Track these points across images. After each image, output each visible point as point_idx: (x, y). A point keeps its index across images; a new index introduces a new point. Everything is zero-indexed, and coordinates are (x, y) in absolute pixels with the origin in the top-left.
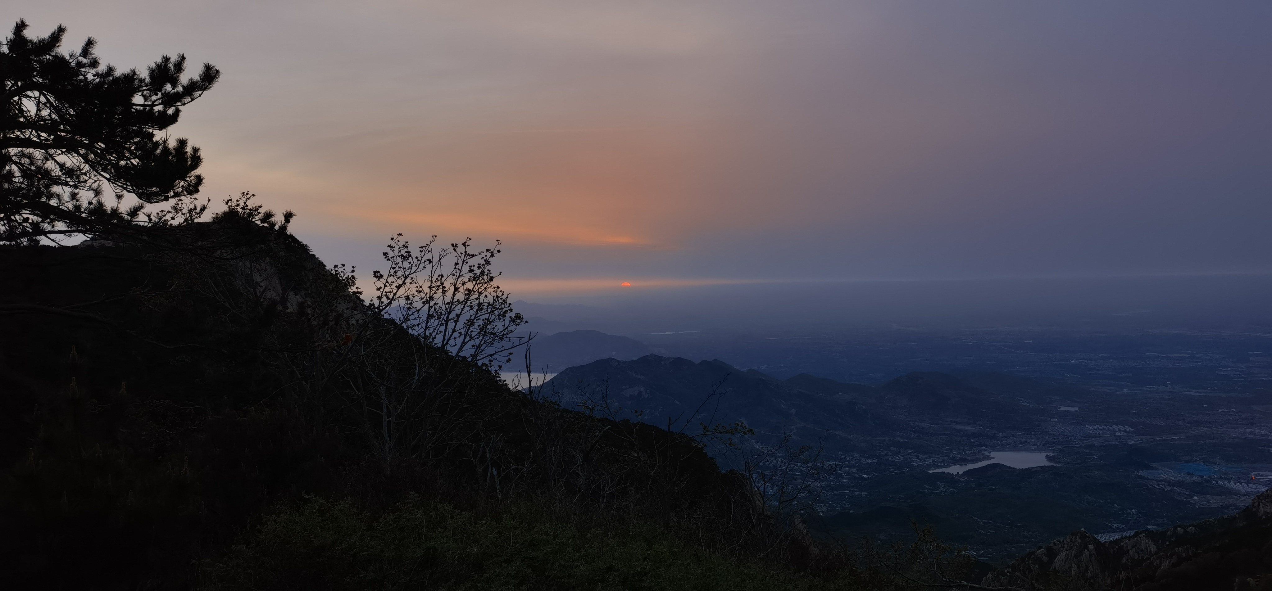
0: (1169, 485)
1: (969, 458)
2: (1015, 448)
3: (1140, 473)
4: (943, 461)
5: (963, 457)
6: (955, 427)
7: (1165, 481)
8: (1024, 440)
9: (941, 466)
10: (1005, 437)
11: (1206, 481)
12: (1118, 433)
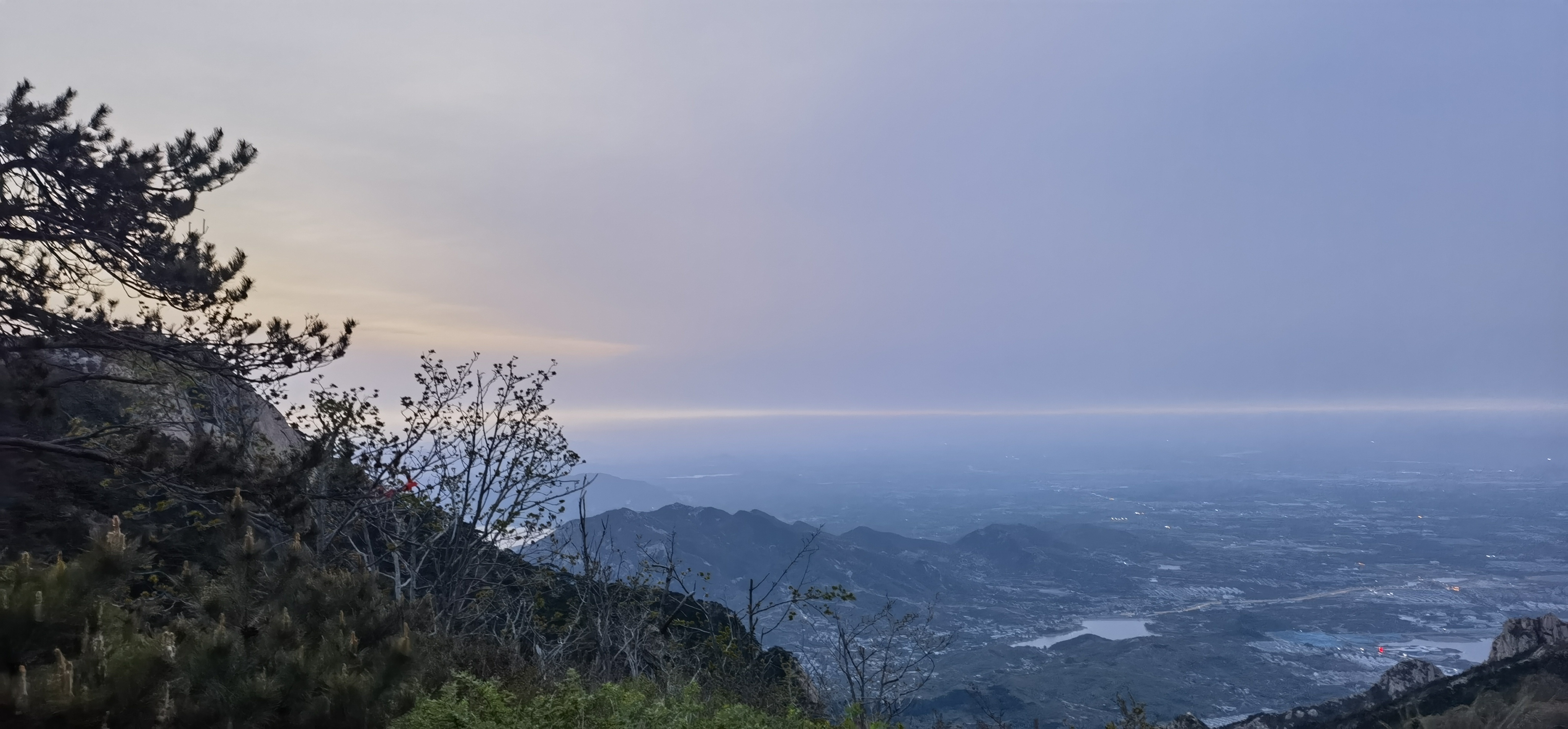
0: (1285, 659)
1: (1058, 628)
2: (1110, 613)
3: (1252, 644)
4: (1028, 633)
5: (1050, 627)
6: (1042, 591)
7: (1281, 654)
8: (1119, 605)
9: (1025, 638)
10: (1099, 602)
11: (1328, 654)
12: (1225, 597)
